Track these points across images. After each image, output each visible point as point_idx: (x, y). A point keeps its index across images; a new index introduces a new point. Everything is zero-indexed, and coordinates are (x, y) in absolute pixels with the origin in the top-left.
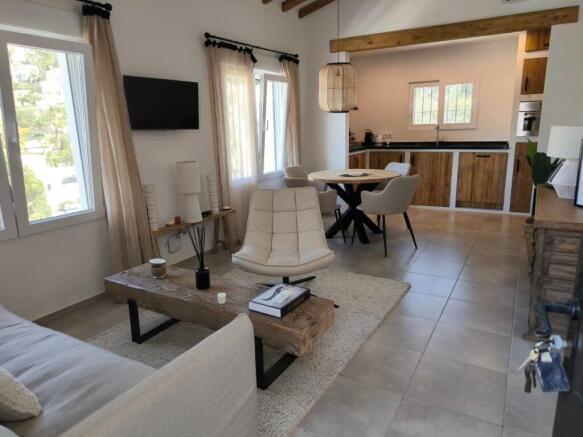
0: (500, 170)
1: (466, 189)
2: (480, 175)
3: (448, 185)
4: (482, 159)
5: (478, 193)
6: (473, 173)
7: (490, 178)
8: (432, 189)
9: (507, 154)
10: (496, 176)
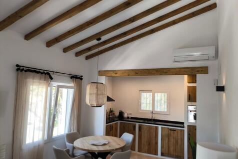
0: (181, 139)
1: (166, 146)
2: (172, 140)
3: (157, 143)
4: (172, 131)
5: (172, 149)
6: (169, 139)
7: (177, 142)
8: (149, 145)
9: (184, 130)
10: (179, 141)
